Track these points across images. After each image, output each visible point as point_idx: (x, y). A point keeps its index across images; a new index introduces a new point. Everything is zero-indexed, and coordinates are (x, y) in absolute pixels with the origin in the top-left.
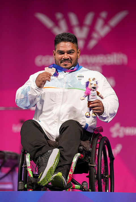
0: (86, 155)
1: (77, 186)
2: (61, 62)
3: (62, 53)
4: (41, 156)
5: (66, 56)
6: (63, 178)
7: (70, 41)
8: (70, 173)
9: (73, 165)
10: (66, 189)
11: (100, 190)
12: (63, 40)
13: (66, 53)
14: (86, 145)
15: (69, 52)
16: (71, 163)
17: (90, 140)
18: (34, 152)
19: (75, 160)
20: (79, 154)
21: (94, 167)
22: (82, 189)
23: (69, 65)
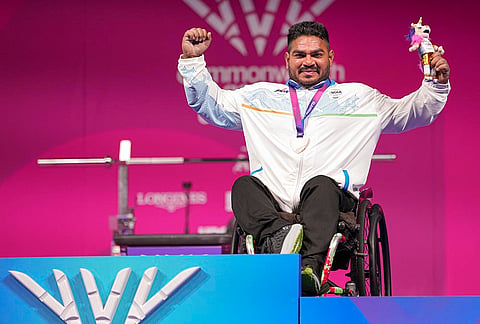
0: (350, 237)
1: (338, 290)
2: (300, 72)
3: (302, 55)
4: (271, 235)
5: (309, 60)
6: (316, 278)
7: (316, 34)
8: (326, 267)
9: (331, 254)
10: (320, 295)
11: (374, 293)
12: (303, 33)
13: (308, 56)
14: (350, 219)
15: (315, 54)
16: (328, 250)
17: (354, 211)
18: (258, 229)
19: (333, 245)
20: (339, 235)
21: (363, 257)
22: (346, 293)
23: (315, 77)
